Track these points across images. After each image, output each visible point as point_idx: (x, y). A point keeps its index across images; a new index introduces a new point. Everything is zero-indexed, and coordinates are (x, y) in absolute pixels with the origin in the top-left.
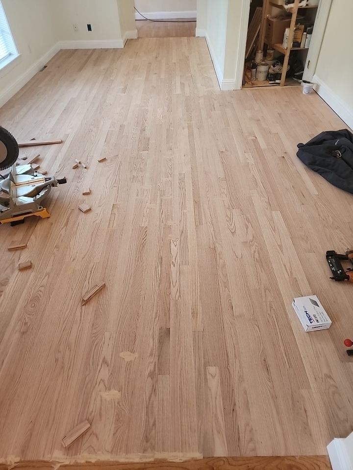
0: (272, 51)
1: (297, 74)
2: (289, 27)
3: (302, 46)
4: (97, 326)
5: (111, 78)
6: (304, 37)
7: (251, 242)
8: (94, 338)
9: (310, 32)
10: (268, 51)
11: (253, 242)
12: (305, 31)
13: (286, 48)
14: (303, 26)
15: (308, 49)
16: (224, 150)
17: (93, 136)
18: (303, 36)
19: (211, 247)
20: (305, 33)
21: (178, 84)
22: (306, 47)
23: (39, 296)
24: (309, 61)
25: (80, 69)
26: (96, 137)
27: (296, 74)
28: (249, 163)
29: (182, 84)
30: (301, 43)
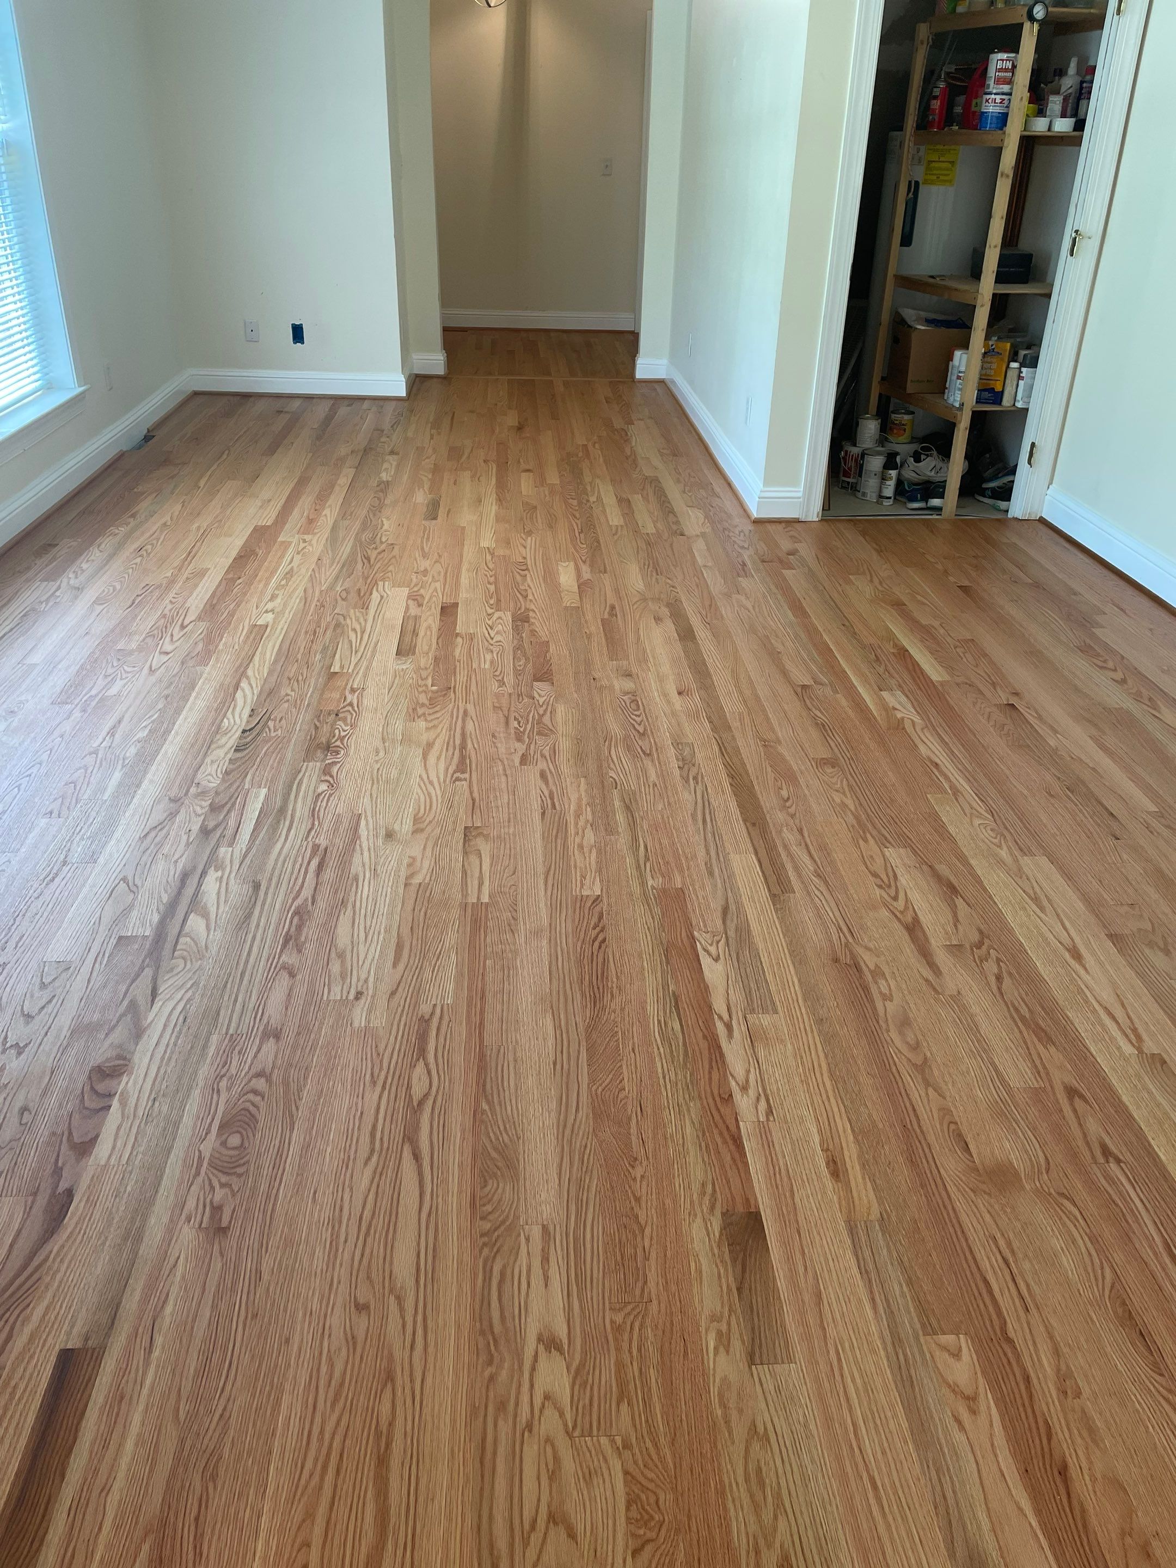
0: (906, 417)
1: (992, 485)
2: (965, 345)
3: (1006, 401)
4: (489, 1208)
5: (384, 476)
6: (1012, 375)
7: (979, 948)
8: (486, 1251)
9: (1033, 362)
10: (893, 416)
11: (984, 948)
12: (1014, 357)
13: (957, 405)
14: (1009, 345)
15: (1027, 410)
16: (807, 681)
17: (354, 630)
18: (1010, 373)
19: (842, 958)
20: (1014, 365)
21: (609, 499)
22: (1019, 405)
23: (251, 1108)
24: (1033, 445)
25: (272, 450)
26: (363, 632)
27: (985, 486)
28: (903, 719)
29: (625, 504)
30: (1002, 392)
